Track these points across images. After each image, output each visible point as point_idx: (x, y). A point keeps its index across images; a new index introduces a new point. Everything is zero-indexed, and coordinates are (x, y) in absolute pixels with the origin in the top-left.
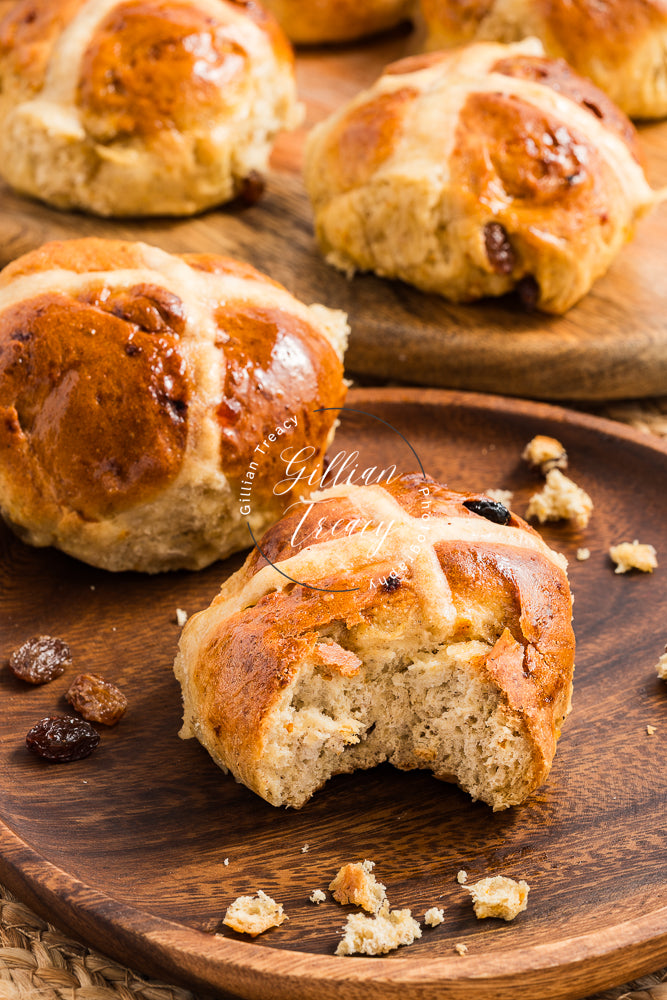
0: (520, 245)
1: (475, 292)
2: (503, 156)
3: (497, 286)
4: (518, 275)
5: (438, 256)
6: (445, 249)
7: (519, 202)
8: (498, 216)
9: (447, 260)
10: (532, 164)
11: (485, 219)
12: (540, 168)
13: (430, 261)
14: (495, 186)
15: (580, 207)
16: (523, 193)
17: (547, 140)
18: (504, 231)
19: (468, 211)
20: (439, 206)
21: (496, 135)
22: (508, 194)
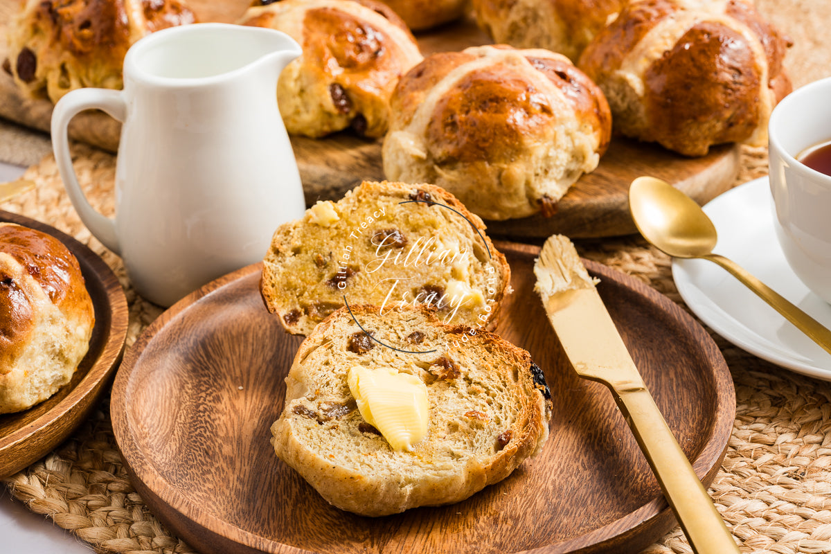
0: (353, 96)
1: (326, 128)
2: (334, 44)
3: (339, 124)
4: (352, 115)
5: (302, 109)
6: (306, 105)
7: (348, 70)
8: (337, 78)
9: (307, 112)
10: (352, 47)
11: (330, 81)
12: (358, 49)
13: (297, 113)
14: (332, 63)
15: (385, 69)
16: (350, 65)
17: (359, 31)
18: (341, 88)
19: (318, 79)
20: (299, 78)
21: (328, 32)
22: (341, 66)
